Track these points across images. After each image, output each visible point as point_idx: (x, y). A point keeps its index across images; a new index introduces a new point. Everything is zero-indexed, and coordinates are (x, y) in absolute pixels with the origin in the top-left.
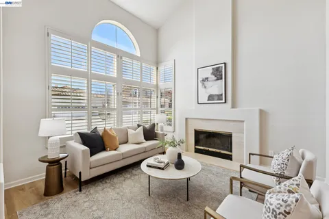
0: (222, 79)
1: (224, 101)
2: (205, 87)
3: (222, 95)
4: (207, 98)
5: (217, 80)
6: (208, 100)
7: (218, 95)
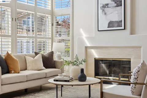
0: (121, 5)
1: (123, 28)
2: (105, 14)
3: (121, 21)
4: (107, 26)
5: (117, 6)
6: (108, 27)
7: (117, 22)
